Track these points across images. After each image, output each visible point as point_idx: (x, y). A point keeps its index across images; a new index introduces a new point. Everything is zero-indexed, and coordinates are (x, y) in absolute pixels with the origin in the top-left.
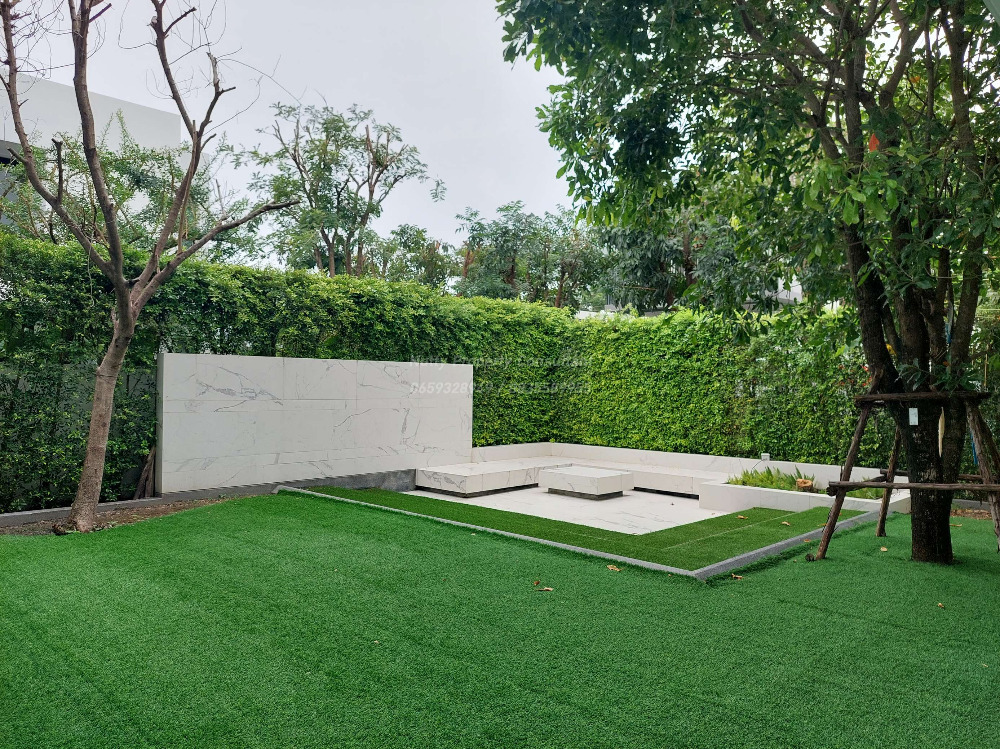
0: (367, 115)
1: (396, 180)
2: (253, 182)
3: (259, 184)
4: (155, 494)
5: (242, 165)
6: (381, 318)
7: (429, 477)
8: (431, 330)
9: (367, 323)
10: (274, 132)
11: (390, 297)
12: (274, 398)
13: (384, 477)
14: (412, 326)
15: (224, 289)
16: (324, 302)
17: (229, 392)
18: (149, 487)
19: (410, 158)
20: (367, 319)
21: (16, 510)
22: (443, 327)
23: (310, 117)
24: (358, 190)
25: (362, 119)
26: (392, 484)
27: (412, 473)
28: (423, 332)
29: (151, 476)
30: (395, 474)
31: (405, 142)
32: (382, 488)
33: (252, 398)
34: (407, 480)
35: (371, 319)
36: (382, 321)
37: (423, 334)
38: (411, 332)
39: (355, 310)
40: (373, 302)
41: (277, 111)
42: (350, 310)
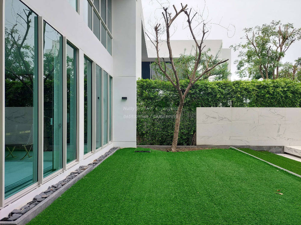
0: (278, 23)
1: (292, 42)
2: (240, 54)
3: (241, 55)
4: (196, 145)
5: (237, 50)
6: (268, 92)
7: (289, 150)
8: (290, 95)
9: (263, 95)
10: (246, 37)
11: (272, 85)
12: (229, 120)
13: (270, 147)
14: (282, 94)
15: (212, 89)
16: (246, 89)
17: (215, 118)
18: (194, 143)
19: (299, 33)
20: (262, 93)
21: (164, 145)
22: (297, 94)
23: (258, 29)
24: (277, 49)
25: (277, 25)
26: (274, 150)
27: (283, 148)
28: (287, 96)
29: (195, 140)
30: (275, 147)
31: (294, 28)
32: (270, 151)
33: (221, 120)
34: (280, 150)
35: (264, 93)
36: (269, 94)
37: (286, 97)
38: (282, 97)
39: (257, 91)
40: (265, 87)
41: (245, 31)
42: (256, 91)
